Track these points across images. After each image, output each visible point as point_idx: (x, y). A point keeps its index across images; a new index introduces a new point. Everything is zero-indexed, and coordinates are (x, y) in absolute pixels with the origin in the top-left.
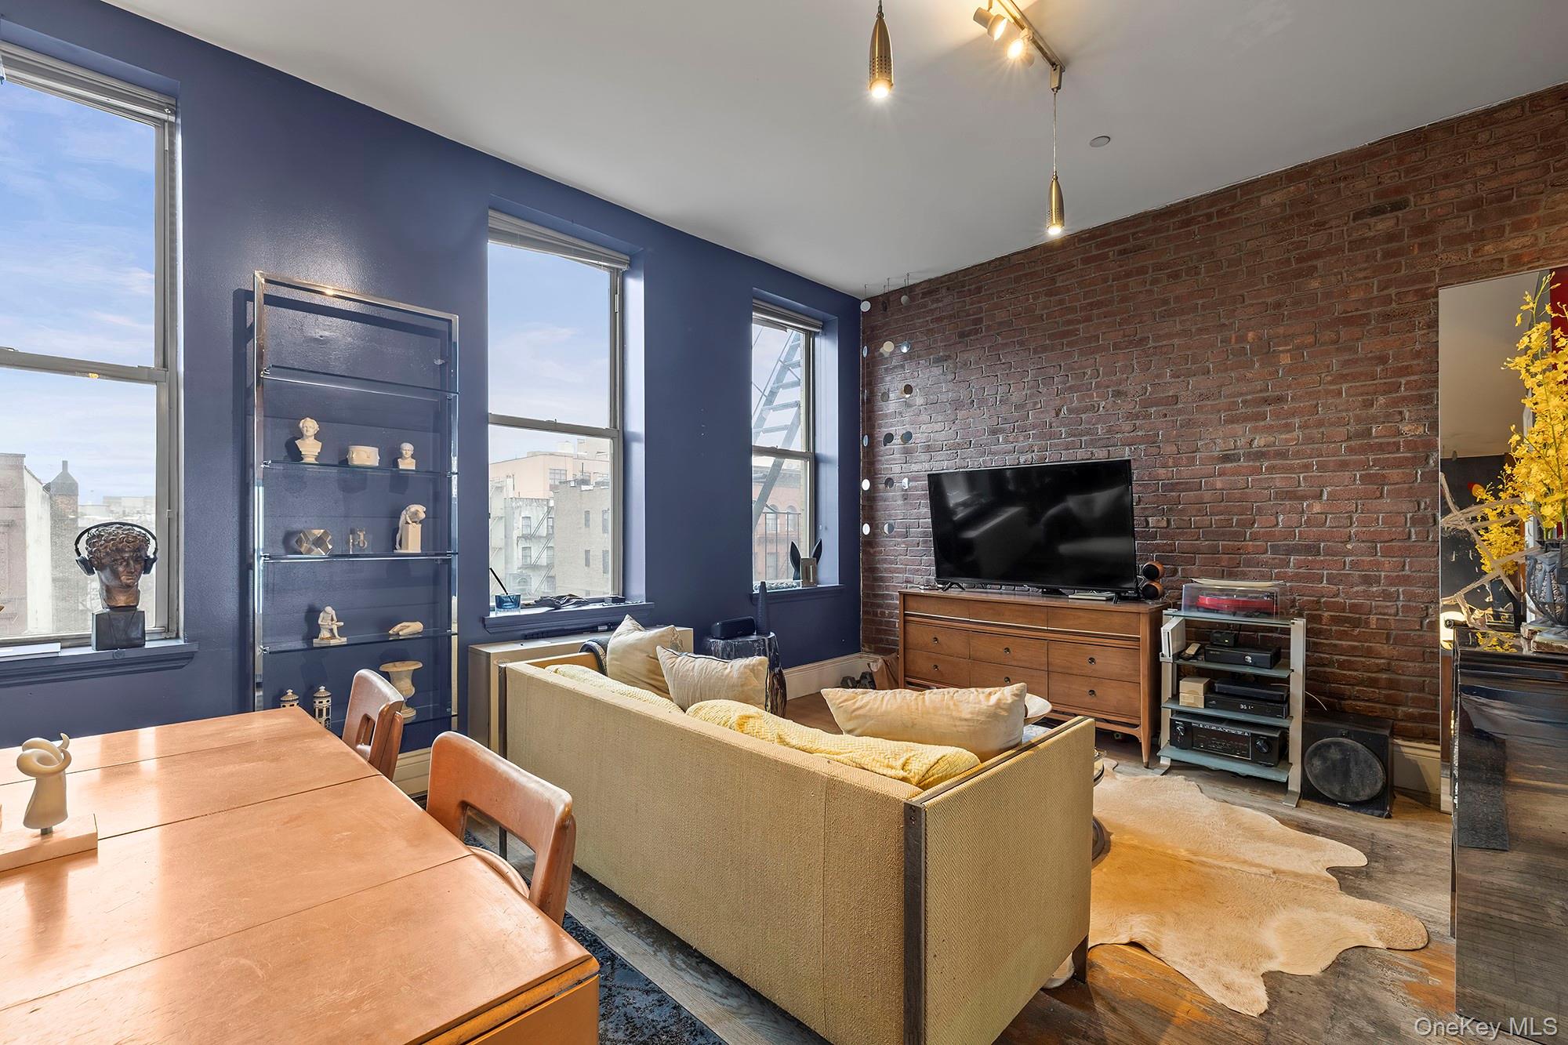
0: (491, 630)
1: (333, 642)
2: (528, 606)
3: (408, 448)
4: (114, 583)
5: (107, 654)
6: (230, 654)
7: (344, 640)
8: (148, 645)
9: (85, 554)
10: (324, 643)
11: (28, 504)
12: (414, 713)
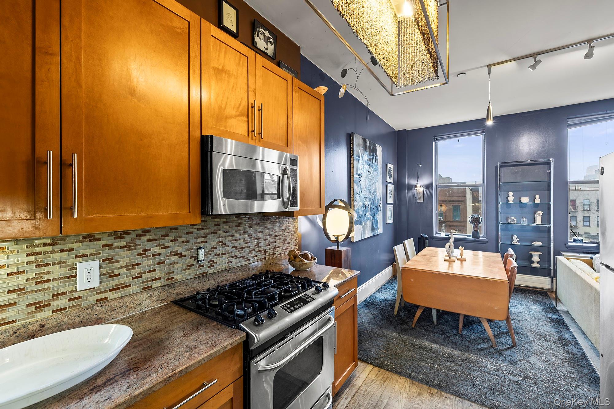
0: (568, 248)
1: (516, 244)
2: (585, 243)
3: (537, 197)
4: (475, 226)
5: (473, 239)
6: (494, 242)
7: (519, 244)
8: (480, 238)
9: (470, 221)
10: (514, 244)
11: (467, 196)
12: (540, 266)
